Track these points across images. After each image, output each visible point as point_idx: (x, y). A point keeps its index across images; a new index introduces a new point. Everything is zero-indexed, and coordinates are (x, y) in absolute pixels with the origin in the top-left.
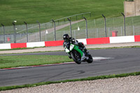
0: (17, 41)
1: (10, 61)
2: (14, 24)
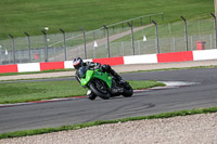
0: (50, 60)
1: (40, 91)
2: (44, 32)
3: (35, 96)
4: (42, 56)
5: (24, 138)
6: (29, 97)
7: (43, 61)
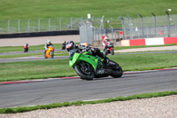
3: (160, 65)
4: (166, 32)
5: (150, 100)
6: (154, 66)
7: (167, 37)
